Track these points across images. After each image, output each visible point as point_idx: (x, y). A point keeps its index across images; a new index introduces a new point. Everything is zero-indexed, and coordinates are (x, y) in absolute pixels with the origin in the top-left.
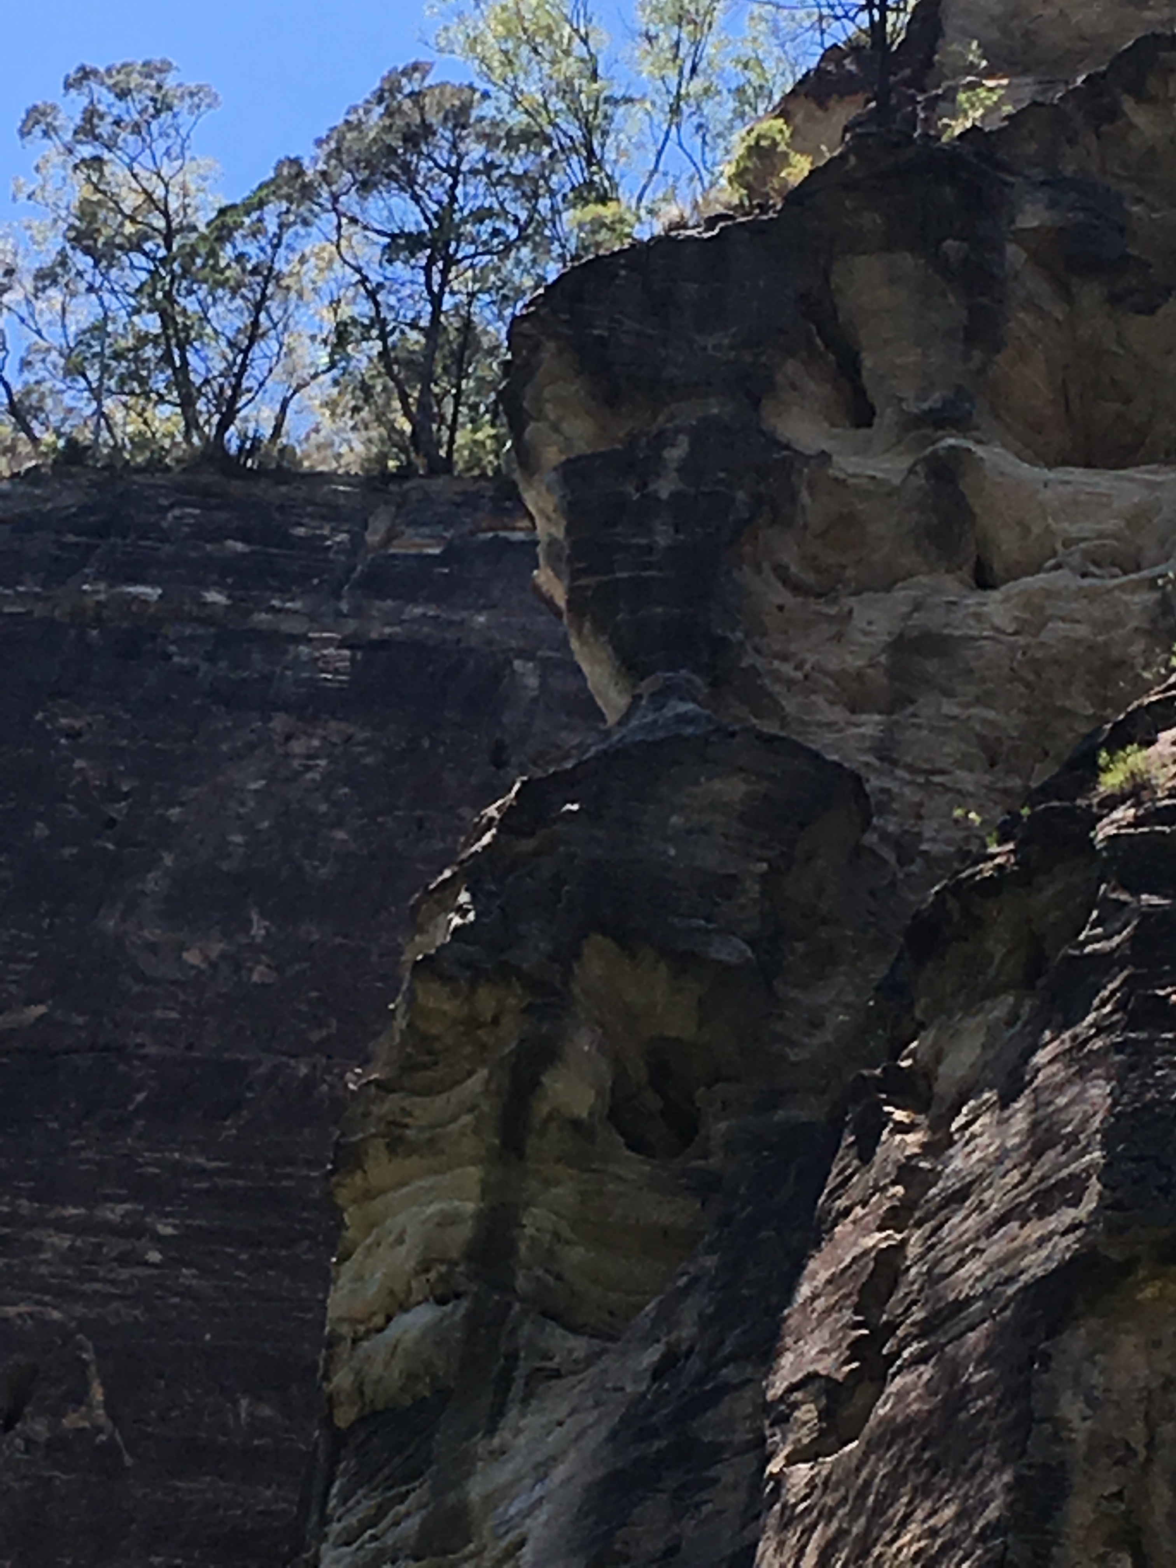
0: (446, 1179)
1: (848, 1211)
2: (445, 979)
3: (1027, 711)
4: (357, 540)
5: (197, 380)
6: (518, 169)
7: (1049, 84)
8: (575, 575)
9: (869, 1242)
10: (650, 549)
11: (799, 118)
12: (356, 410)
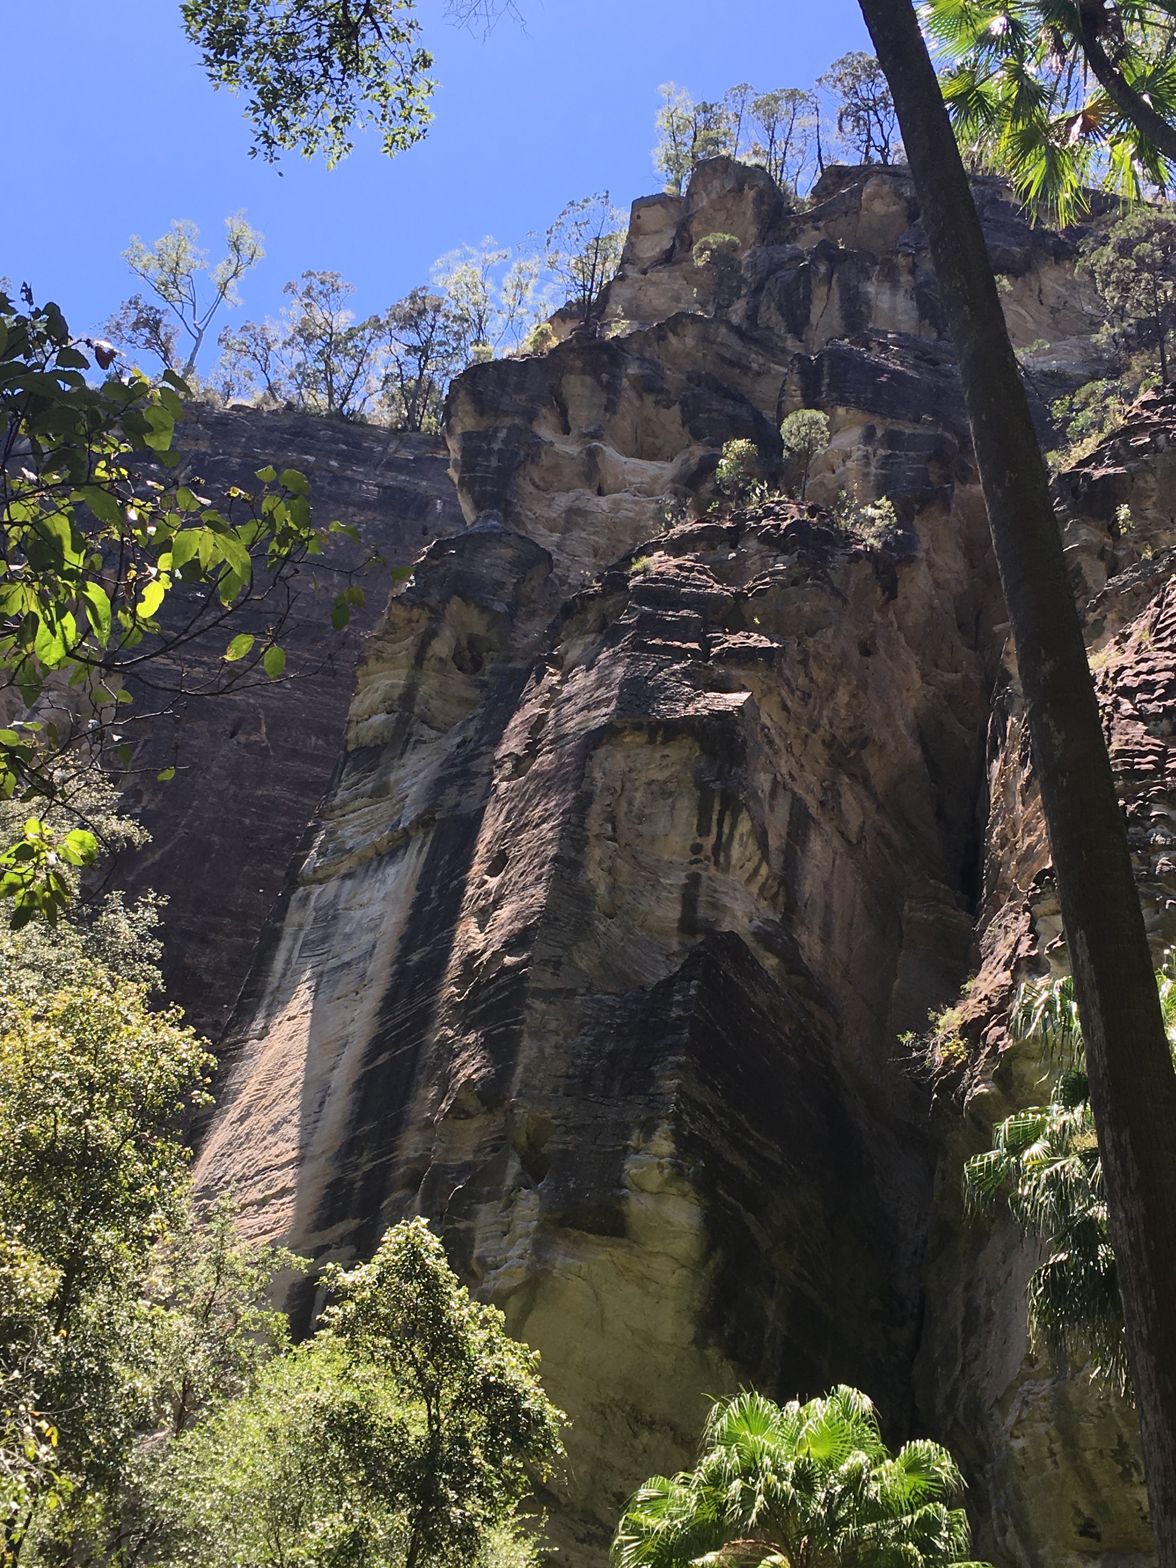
0: (396, 672)
1: (530, 700)
2: (402, 604)
3: (609, 539)
4: (385, 450)
5: (335, 387)
6: (456, 329)
7: (643, 324)
8: (463, 472)
9: (536, 711)
10: (488, 467)
11: (555, 324)
12: (389, 406)
